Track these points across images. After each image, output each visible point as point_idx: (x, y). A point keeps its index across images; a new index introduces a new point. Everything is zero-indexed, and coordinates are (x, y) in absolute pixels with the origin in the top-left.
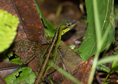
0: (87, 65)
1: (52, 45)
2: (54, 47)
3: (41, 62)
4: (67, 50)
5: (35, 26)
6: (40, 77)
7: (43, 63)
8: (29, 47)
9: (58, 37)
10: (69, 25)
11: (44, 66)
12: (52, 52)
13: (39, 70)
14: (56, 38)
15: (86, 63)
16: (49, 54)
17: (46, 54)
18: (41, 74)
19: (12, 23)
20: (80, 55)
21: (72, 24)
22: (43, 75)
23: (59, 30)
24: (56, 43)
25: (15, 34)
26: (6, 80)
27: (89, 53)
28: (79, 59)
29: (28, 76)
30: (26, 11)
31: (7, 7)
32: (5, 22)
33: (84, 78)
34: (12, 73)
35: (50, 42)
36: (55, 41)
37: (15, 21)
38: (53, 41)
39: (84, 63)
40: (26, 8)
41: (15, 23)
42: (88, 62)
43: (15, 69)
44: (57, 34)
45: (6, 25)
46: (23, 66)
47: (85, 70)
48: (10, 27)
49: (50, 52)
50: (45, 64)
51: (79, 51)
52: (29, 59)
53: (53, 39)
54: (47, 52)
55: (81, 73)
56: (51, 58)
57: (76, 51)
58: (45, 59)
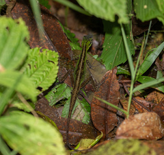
0: (112, 74)
2: (83, 63)
4: (92, 61)
5: (62, 43)
6: (75, 92)
7: (76, 79)
9: (85, 54)
11: (78, 82)
12: (82, 68)
13: (74, 85)
14: (83, 55)
17: (77, 71)
18: (76, 90)
19: (53, 59)
20: (104, 64)
22: (78, 90)
23: (86, 47)
27: (111, 62)
28: (104, 68)
29: (64, 91)
30: (52, 31)
32: (48, 59)
33: (112, 87)
35: (78, 58)
36: (83, 58)
37: (56, 55)
38: (81, 58)
39: (110, 72)
41: (56, 58)
42: (113, 71)
44: (84, 51)
45: (49, 61)
46: (60, 83)
47: (111, 80)
48: (53, 62)
50: (78, 80)
51: (102, 60)
53: (81, 56)
54: (79, 69)
55: (108, 82)
56: (82, 74)
57: (98, 59)
58: (77, 75)
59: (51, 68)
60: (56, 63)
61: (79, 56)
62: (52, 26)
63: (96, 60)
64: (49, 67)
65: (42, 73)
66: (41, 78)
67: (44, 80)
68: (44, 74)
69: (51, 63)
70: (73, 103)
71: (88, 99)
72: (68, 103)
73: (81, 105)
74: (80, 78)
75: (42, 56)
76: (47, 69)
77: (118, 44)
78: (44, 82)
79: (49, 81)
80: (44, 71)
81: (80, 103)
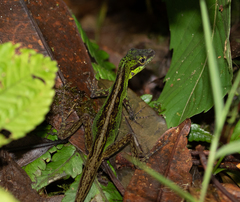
0: (178, 135)
1: (113, 101)
2: (116, 105)
3: (94, 134)
4: (138, 105)
5: (75, 60)
6: (92, 164)
7: (98, 137)
8: (69, 105)
9: (122, 85)
10: (143, 60)
11: (100, 143)
12: (112, 113)
13: (90, 150)
14: (118, 86)
15: (177, 131)
16: (108, 118)
17: (101, 118)
18: (94, 159)
19: (45, 73)
20: (163, 114)
21: (148, 57)
22: (99, 160)
23: (124, 71)
24: (119, 96)
25: (52, 93)
26: (27, 169)
27: (180, 112)
28: (163, 123)
29: (68, 161)
30: (56, 32)
31: (22, 27)
32: (32, 71)
33: (175, 163)
34: (38, 156)
35: (107, 93)
36: (117, 92)
37: (51, 67)
38: (113, 93)
39: (174, 131)
40: (57, 27)
41: (50, 72)
42: (180, 129)
43: (43, 149)
44: (120, 79)
45: (34, 77)
46: (59, 142)
47: (174, 147)
48: (43, 81)
49: (109, 114)
50: (101, 139)
51: (159, 107)
52: (70, 130)
53: (114, 88)
54: (104, 115)
55: (167, 151)
56: (111, 126)
57: (153, 105)
58: (100, 129)
59: (36, 91)
60: (51, 83)
61: (110, 89)
62: (57, 23)
63: (147, 105)
64: (31, 89)
65: (14, 100)
66: (12, 111)
67: (17, 115)
68: (20, 103)
69: (38, 82)
70: (84, 188)
71: (118, 184)
72: (74, 187)
73: (103, 195)
74: (107, 135)
75: (19, 64)
76: (27, 93)
77: (198, 73)
78: (18, 121)
79: (28, 118)
80: (19, 97)
81: (102, 190)
